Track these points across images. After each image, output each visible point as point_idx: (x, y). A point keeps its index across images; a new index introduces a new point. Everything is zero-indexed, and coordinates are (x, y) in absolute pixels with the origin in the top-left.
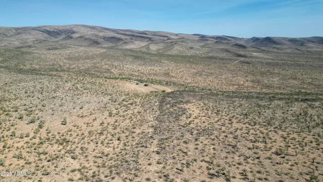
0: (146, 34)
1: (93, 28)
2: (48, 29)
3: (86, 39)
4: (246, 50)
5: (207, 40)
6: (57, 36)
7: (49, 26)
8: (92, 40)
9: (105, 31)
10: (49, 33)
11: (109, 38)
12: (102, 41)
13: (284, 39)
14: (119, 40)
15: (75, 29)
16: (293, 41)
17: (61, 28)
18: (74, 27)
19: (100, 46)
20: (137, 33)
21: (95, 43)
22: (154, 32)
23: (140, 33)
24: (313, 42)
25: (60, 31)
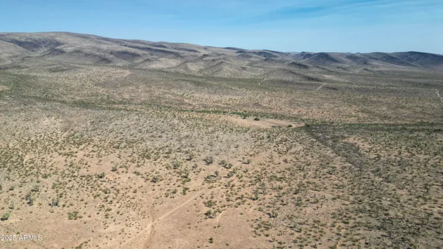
0: (165, 47)
1: (85, 37)
2: (17, 38)
3: (87, 55)
4: (308, 70)
5: (250, 57)
6: (35, 49)
7: (17, 34)
8: (96, 56)
9: (104, 41)
10: (20, 43)
11: (119, 52)
12: (112, 58)
13: (342, 55)
14: (134, 55)
15: (58, 39)
16: (352, 57)
17: (37, 38)
18: (56, 36)
19: (112, 64)
20: (150, 45)
21: (104, 60)
22: (174, 44)
23: (154, 45)
24: (376, 59)
25: (36, 41)
